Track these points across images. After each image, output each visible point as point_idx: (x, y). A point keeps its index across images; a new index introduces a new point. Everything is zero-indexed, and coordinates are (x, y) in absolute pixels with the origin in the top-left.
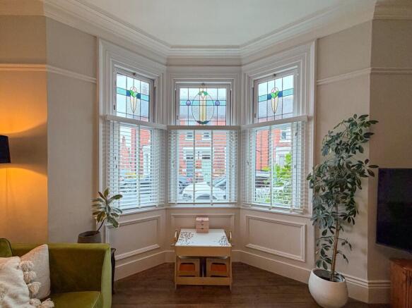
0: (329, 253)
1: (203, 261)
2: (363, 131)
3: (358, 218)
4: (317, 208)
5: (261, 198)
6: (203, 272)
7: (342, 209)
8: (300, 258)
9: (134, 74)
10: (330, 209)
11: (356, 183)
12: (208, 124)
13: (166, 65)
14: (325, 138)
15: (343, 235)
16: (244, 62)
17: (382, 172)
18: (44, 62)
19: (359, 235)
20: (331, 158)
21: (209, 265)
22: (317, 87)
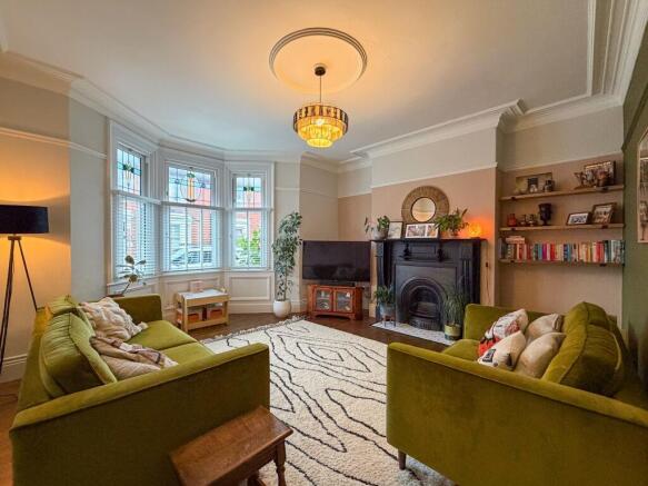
0: (283, 288)
1: (204, 309)
2: (297, 220)
3: (295, 267)
4: (276, 264)
5: (240, 259)
6: (205, 317)
7: (288, 264)
8: (268, 298)
9: (130, 150)
10: (283, 264)
11: (294, 248)
12: (196, 203)
13: (159, 145)
14: (279, 224)
15: (289, 278)
16: (226, 158)
17: (305, 243)
18: (66, 138)
19: (295, 278)
20: (283, 235)
21: (209, 313)
22: (275, 191)
